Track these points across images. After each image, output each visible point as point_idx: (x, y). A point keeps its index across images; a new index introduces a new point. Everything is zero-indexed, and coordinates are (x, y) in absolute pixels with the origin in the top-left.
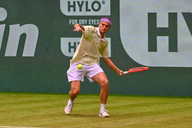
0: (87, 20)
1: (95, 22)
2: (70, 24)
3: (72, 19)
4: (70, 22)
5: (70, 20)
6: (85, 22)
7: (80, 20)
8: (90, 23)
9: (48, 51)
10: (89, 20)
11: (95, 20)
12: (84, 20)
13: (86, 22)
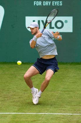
0: (50, 2)
1: (58, 3)
2: (34, 5)
3: (36, 1)
4: (35, 3)
5: (35, 2)
6: (48, 4)
7: (44, 2)
8: (54, 4)
9: (13, 27)
10: (53, 2)
11: (58, 2)
12: (48, 2)
13: (50, 4)
